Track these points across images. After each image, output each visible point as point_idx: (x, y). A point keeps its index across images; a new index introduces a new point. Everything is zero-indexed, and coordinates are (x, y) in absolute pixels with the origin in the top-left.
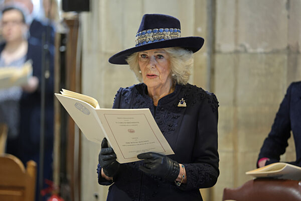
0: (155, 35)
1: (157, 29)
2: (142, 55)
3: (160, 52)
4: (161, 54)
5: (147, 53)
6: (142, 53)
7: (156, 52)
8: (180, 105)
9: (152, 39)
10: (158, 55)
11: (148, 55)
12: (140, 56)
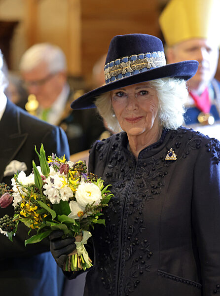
0: (134, 64)
1: (136, 55)
2: (117, 94)
3: (144, 87)
4: (144, 89)
5: (124, 90)
6: (117, 91)
7: (138, 88)
8: (168, 158)
9: (130, 69)
10: (141, 92)
11: (126, 92)
12: (114, 95)
